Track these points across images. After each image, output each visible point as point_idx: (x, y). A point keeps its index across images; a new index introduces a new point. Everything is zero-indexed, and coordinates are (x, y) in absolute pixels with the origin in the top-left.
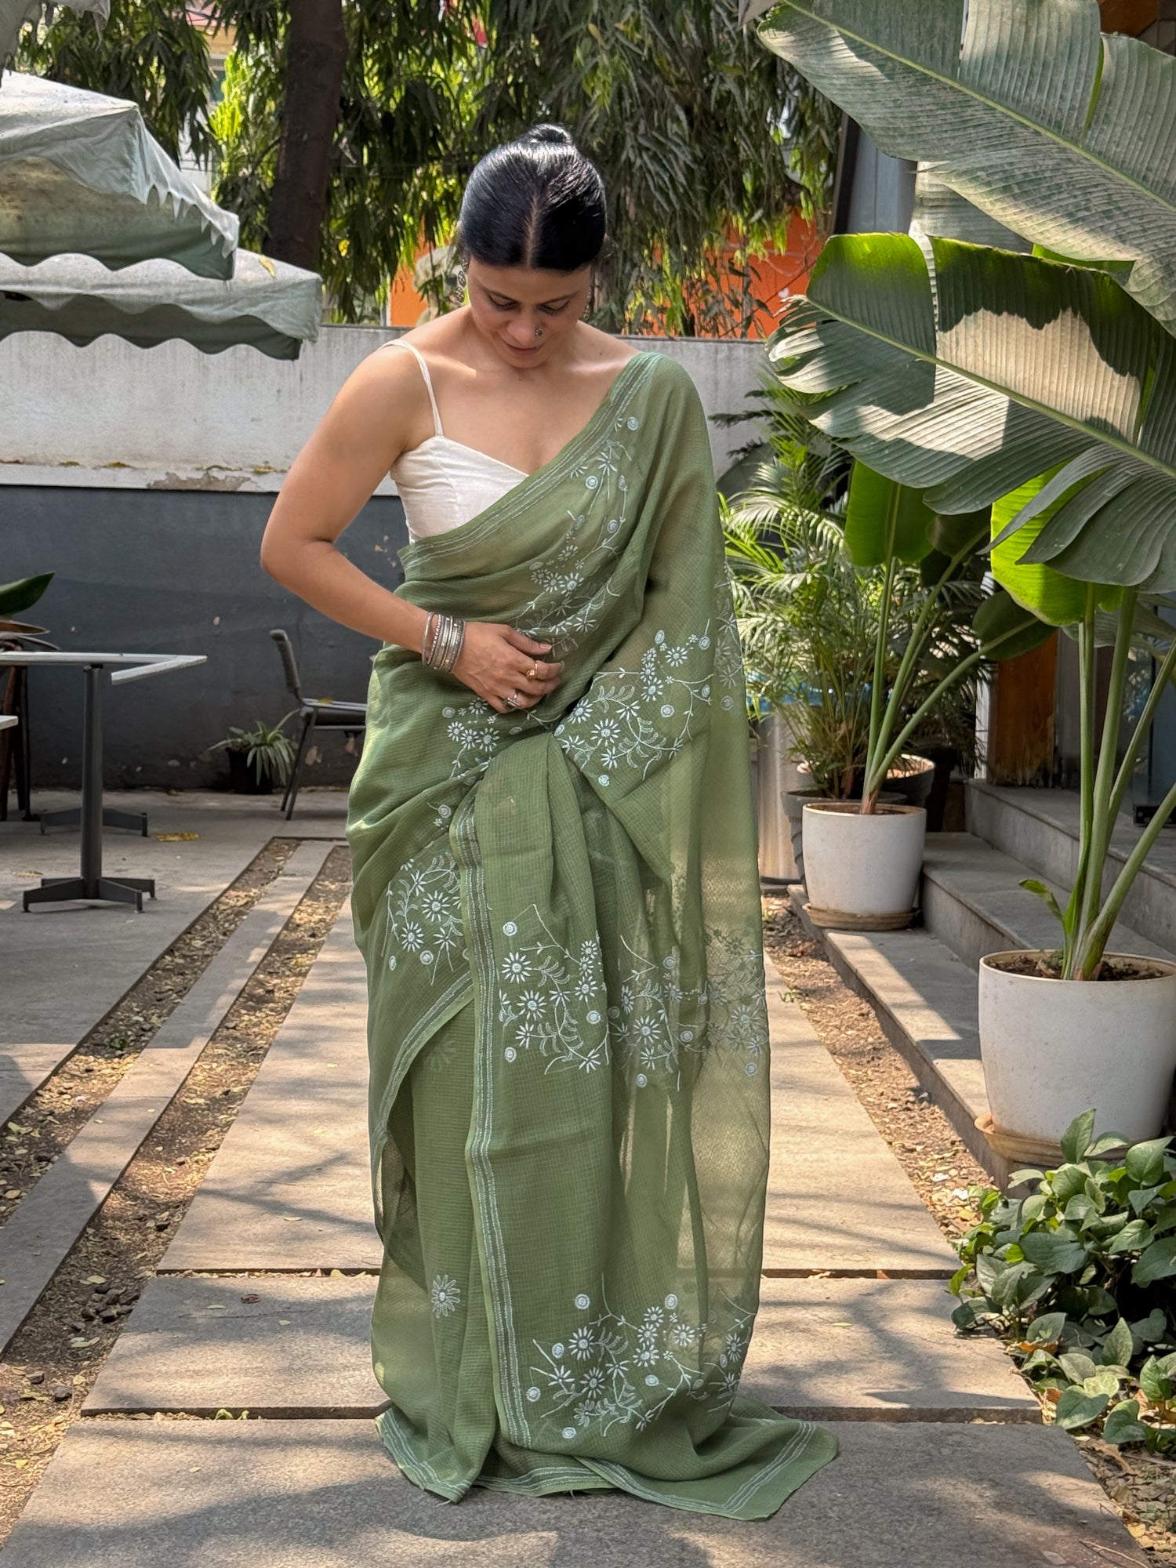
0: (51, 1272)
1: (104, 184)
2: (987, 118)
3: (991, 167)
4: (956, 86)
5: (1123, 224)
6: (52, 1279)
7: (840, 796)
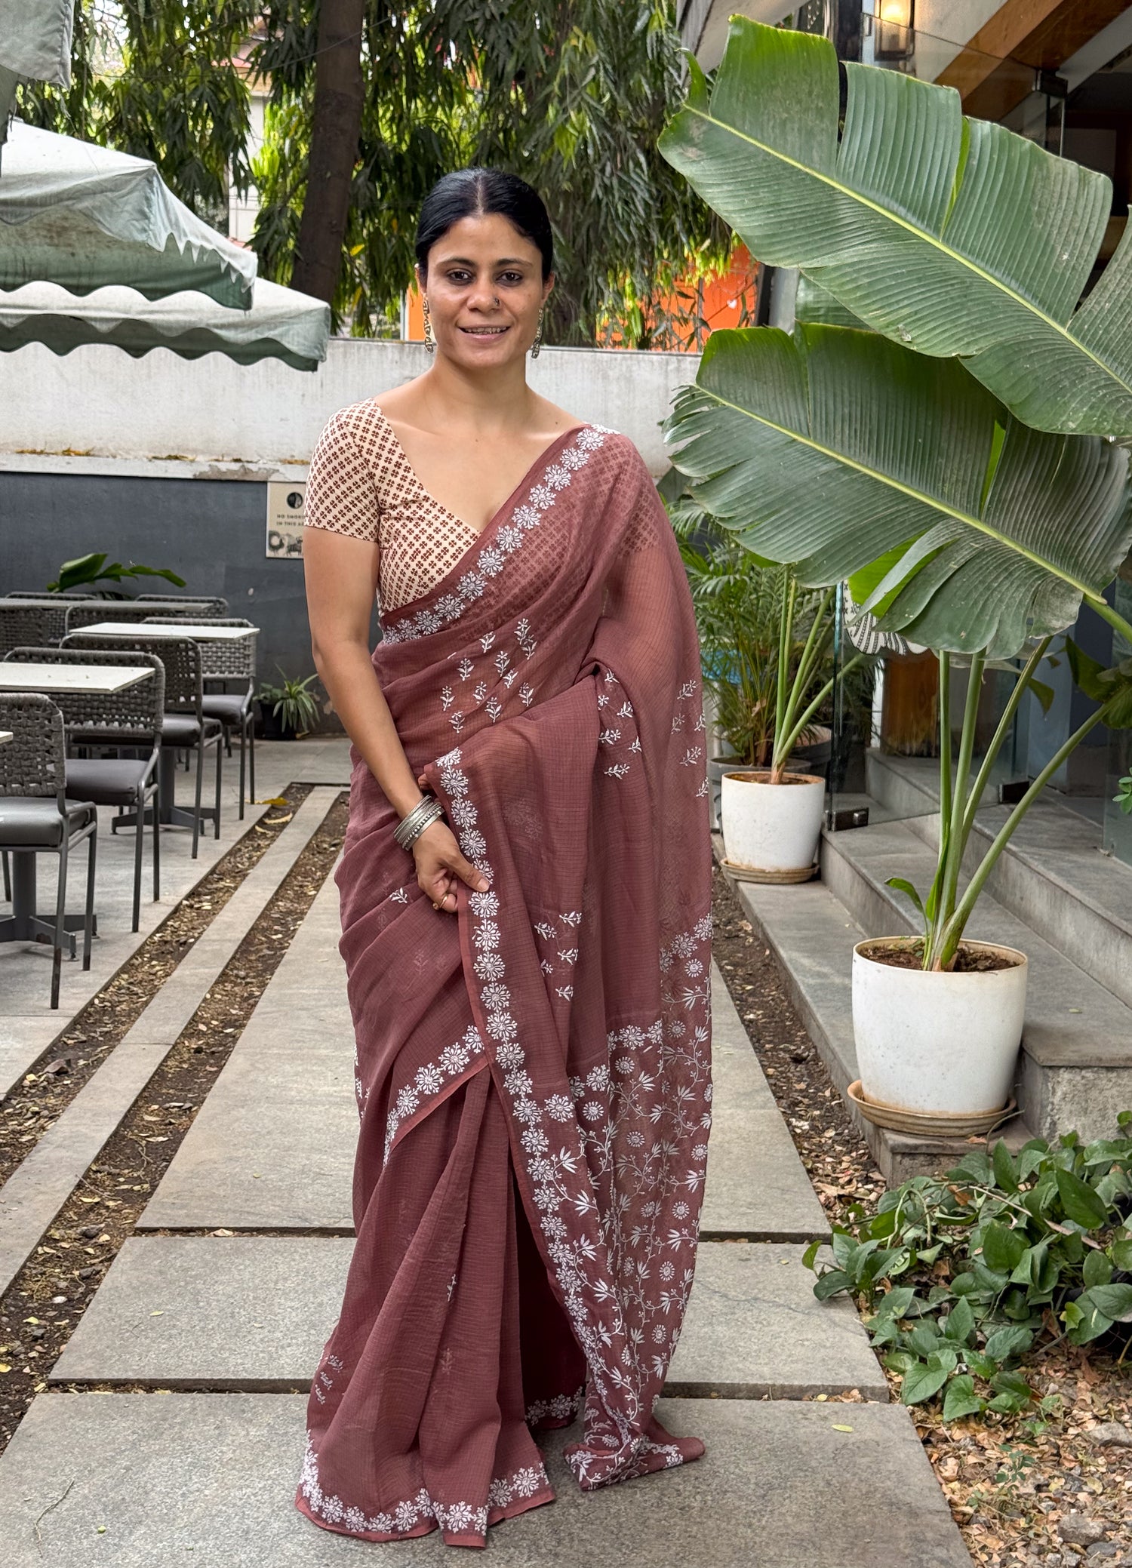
1: (127, 234)
7: (755, 764)
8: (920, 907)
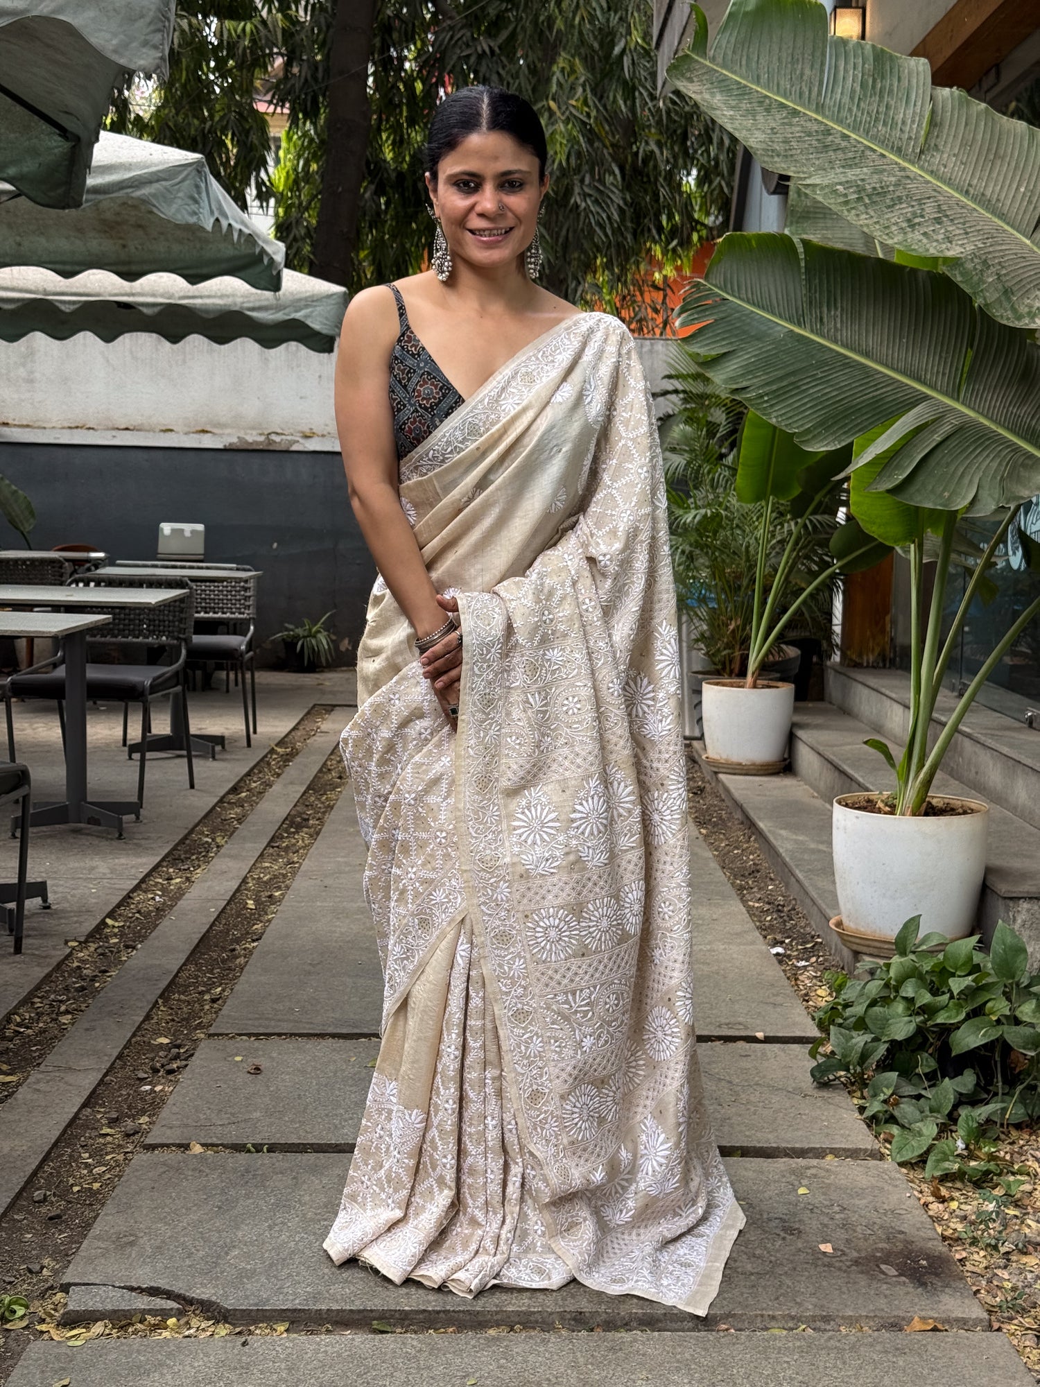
0: (129, 1035)
1: (179, 217)
2: (844, 144)
3: (847, 182)
4: (820, 118)
5: (950, 229)
6: (129, 1041)
7: (730, 675)
8: (893, 765)
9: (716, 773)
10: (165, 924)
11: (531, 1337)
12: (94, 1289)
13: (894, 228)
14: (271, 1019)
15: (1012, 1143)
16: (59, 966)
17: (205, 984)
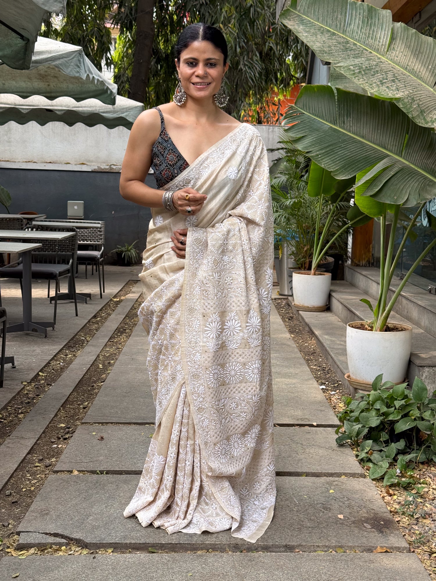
0: (48, 423)
1: (71, 73)
2: (354, 47)
3: (355, 65)
4: (344, 36)
5: (398, 84)
6: (48, 425)
7: (304, 269)
8: (372, 310)
9: (298, 311)
10: (64, 375)
11: (216, 555)
12: (31, 534)
13: (374, 85)
14: (108, 417)
15: (420, 470)
16: (18, 393)
17: (81, 401)
